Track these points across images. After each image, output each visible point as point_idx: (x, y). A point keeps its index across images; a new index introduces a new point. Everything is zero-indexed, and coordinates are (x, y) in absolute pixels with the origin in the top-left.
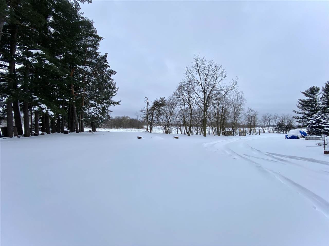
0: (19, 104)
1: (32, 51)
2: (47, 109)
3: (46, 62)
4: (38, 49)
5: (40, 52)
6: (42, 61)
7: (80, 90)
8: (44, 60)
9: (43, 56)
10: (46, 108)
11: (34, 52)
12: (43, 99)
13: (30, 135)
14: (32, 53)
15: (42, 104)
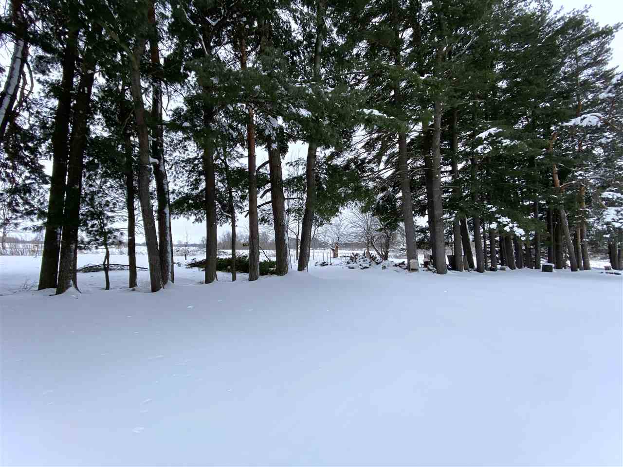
0: (467, 220)
1: (480, 135)
2: (511, 225)
3: (505, 143)
4: (489, 128)
5: (493, 130)
6: (498, 144)
7: (575, 174)
8: (500, 142)
9: (498, 135)
10: (509, 223)
11: (483, 135)
12: (503, 209)
13: (485, 270)
14: (481, 137)
15: (503, 217)
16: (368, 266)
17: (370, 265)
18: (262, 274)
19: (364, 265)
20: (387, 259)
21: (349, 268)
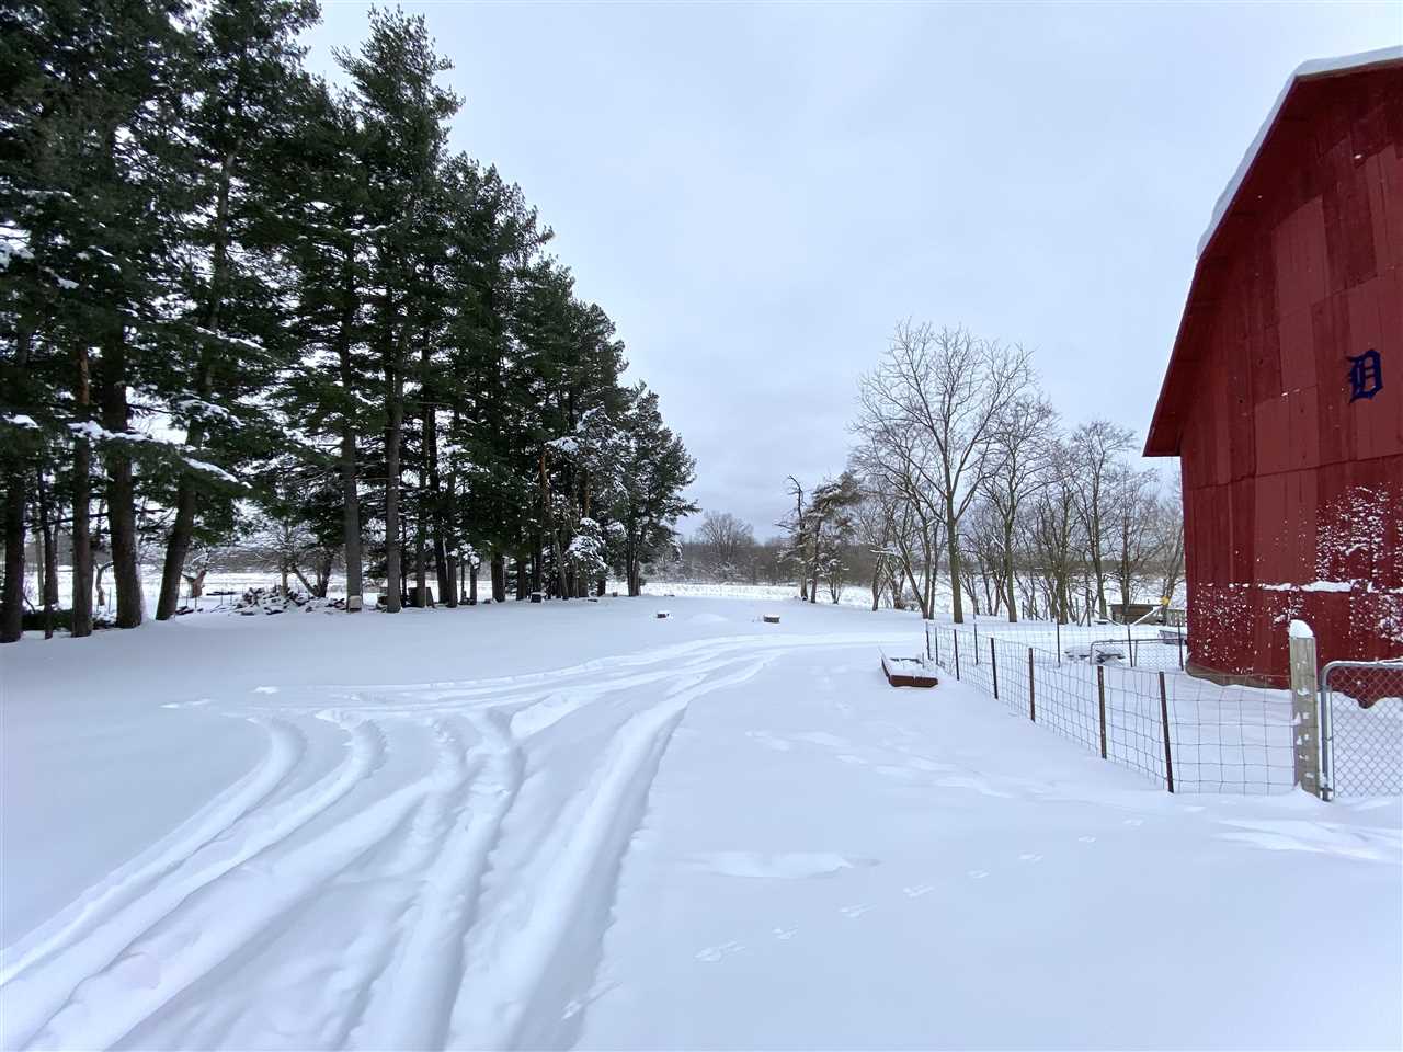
16: (280, 609)
17: (285, 607)
18: (95, 629)
19: (273, 609)
20: (324, 596)
21: (243, 614)
